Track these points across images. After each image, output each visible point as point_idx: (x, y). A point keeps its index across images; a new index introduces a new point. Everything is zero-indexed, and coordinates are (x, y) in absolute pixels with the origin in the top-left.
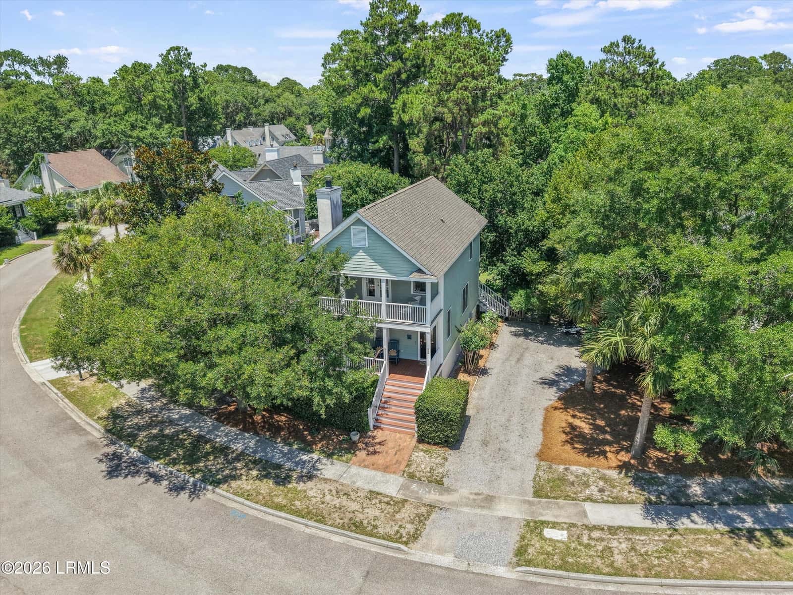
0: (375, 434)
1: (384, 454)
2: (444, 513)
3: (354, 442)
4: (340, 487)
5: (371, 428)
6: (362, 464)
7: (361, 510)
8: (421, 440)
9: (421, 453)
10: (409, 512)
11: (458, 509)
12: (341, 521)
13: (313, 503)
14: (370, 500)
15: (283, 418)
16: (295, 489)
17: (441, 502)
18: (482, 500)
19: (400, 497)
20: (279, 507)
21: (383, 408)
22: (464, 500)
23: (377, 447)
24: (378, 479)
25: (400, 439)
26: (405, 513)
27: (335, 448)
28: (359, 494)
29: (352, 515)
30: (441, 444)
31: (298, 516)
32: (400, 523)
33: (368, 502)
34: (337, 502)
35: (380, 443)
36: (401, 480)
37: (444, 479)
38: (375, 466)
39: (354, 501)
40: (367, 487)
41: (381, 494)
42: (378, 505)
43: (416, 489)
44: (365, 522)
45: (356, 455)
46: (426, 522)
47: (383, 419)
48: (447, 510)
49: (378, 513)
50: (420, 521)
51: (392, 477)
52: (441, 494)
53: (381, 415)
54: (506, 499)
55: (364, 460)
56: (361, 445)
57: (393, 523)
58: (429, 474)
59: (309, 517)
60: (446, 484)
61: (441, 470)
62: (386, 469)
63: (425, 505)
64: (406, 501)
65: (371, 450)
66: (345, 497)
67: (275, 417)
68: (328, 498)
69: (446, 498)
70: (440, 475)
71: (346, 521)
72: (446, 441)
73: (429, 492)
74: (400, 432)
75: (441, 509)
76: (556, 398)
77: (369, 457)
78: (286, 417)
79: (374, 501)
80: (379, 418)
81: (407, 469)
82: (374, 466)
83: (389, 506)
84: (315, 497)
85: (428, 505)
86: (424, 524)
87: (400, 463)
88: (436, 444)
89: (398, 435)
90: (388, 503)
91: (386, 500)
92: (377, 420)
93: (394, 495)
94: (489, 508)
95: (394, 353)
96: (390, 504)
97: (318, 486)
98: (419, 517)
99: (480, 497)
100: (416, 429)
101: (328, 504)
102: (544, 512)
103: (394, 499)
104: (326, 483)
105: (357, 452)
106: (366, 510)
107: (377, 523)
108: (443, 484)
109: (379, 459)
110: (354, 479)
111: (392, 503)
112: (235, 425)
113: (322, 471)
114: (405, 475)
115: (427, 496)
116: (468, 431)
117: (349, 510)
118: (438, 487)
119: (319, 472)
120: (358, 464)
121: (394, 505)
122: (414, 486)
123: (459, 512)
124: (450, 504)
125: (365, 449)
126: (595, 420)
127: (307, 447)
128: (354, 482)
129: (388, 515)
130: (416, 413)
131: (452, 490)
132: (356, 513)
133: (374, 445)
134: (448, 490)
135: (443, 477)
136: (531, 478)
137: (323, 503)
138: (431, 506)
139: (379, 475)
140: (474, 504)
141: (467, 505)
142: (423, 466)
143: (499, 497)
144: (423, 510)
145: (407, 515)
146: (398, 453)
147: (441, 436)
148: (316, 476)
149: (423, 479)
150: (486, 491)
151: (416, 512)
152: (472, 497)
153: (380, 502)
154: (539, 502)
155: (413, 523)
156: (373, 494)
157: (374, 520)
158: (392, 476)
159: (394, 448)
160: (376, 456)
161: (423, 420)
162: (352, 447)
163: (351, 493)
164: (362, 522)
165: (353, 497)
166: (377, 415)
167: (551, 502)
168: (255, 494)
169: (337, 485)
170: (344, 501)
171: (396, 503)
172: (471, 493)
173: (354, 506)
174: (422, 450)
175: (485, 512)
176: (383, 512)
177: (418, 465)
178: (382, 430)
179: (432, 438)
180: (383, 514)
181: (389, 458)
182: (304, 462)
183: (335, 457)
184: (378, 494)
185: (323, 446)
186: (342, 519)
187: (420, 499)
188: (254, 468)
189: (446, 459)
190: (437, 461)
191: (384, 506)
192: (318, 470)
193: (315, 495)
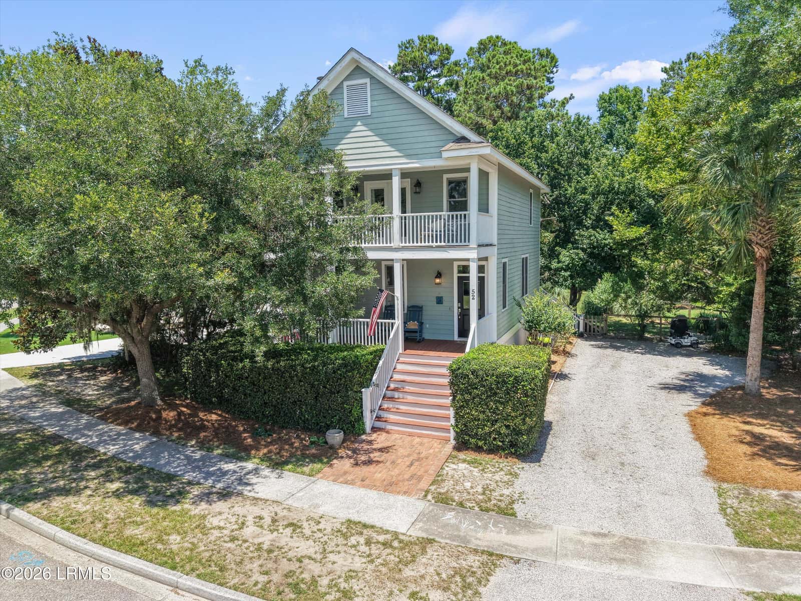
0: (373, 438)
1: (388, 464)
2: (524, 571)
3: (332, 447)
4: (282, 513)
5: (368, 430)
6: (342, 479)
7: (319, 557)
8: (462, 445)
9: (462, 466)
10: (436, 563)
11: (559, 563)
12: (263, 579)
13: (213, 538)
14: (345, 537)
15: (214, 417)
16: (184, 513)
17: (515, 547)
18: (615, 547)
19: (416, 533)
20: (130, 546)
21: (392, 399)
22: (571, 546)
23: (375, 456)
24: (370, 502)
25: (421, 444)
26: (426, 565)
27: (292, 455)
28: (321, 526)
29: (294, 566)
30: (504, 450)
31: (163, 564)
32: (413, 587)
33: (341, 540)
34: (267, 539)
35: (381, 450)
36: (421, 505)
37: (515, 506)
38: (367, 482)
39: (308, 539)
40: (343, 515)
41: (373, 527)
42: (363, 548)
43: (453, 521)
44: (325, 581)
45: (331, 466)
46: (481, 589)
47: (392, 417)
48: (532, 563)
49: (358, 563)
50: (466, 586)
51: (399, 500)
52: (514, 532)
53: (387, 410)
54: (672, 548)
55: (345, 473)
56: (342, 452)
57: (395, 588)
58: (481, 497)
59: (188, 567)
60: (520, 515)
61: (506, 492)
62: (389, 487)
63: (476, 551)
64: (431, 541)
65: (363, 458)
66: (289, 530)
67: (201, 415)
68: (250, 531)
69: (523, 540)
70: (507, 501)
71: (276, 578)
72: (512, 445)
73: (485, 528)
74: (420, 436)
75: (517, 562)
76: (699, 404)
77: (357, 469)
78: (220, 415)
79: (353, 540)
80: (382, 413)
81: (433, 488)
82: (364, 482)
83: (389, 551)
84: (220, 528)
85: (483, 552)
86: (477, 593)
87: (420, 479)
88: (493, 451)
89: (417, 440)
90: (386, 544)
91: (381, 538)
92: (379, 418)
93: (402, 530)
94: (638, 563)
95: (413, 325)
96: (391, 546)
97: (236, 509)
98: (463, 578)
99: (608, 541)
100: (453, 421)
101: (245, 541)
102: (786, 577)
103: (401, 537)
104: (255, 505)
105: (335, 461)
106: (332, 557)
107: (355, 585)
108: (514, 515)
109: (378, 473)
110: (316, 501)
111: (396, 544)
112: (125, 423)
113: (255, 487)
114: (430, 497)
115: (479, 535)
116: (550, 439)
117: (291, 554)
118: (506, 520)
119: (249, 488)
120: (332, 478)
121: (402, 549)
122: (450, 517)
123: (565, 570)
124: (535, 551)
125: (350, 457)
126: (792, 427)
127: (241, 452)
128: (317, 506)
129: (384, 570)
130: (452, 384)
131: (536, 526)
132: (306, 561)
133: (367, 452)
134: (527, 525)
135: (513, 502)
136: (715, 508)
137: (233, 539)
138: (491, 554)
139: (372, 496)
140: (596, 554)
141: (579, 555)
142: (468, 485)
143: (654, 542)
144: (473, 561)
145: (431, 570)
146: (416, 464)
147: (504, 430)
148: (240, 494)
149: (469, 504)
150: (619, 530)
151: (454, 564)
152: (588, 540)
153: (368, 543)
154: (763, 556)
155: (445, 589)
156: (353, 527)
157: (348, 578)
158: (400, 497)
159: (409, 455)
160: (372, 468)
161: (467, 397)
162: (327, 454)
163: (305, 524)
164: (314, 581)
165: (307, 532)
166: (380, 409)
167: (791, 556)
168: (89, 520)
169: (278, 509)
170: (285, 537)
171: (406, 545)
172: (585, 533)
173: (305, 547)
174: (464, 461)
175: (629, 571)
176: (372, 561)
177: (457, 482)
178: (388, 432)
179: (484, 438)
180: (371, 567)
181: (397, 471)
182: (225, 473)
183: (290, 466)
184: (365, 526)
185: (270, 452)
186: (266, 573)
187: (465, 540)
188: (120, 478)
189: (516, 475)
190: (497, 477)
191: (375, 550)
192: (247, 484)
193: (222, 524)
